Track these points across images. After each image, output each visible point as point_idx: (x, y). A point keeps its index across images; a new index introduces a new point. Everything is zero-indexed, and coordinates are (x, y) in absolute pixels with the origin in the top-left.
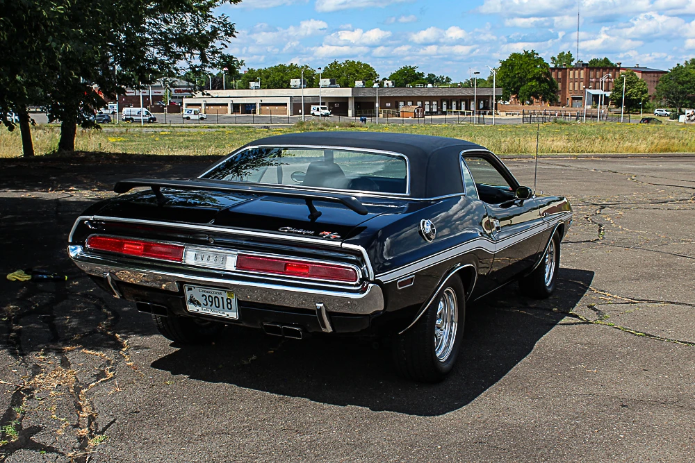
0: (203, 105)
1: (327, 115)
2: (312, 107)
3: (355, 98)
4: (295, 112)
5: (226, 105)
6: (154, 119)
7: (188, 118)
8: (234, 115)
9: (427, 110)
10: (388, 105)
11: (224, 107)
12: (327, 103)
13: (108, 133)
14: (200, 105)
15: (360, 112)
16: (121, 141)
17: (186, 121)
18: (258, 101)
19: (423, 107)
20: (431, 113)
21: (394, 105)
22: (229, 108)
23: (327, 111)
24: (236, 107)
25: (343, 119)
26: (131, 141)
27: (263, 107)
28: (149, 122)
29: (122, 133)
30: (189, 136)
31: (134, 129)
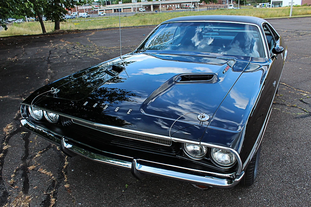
0: (104, 11)
1: (144, 11)
2: (139, 8)
3: (153, 5)
4: (134, 11)
5: (112, 10)
6: (89, 16)
7: (100, 15)
8: (115, 13)
9: (176, 7)
10: (164, 6)
11: (111, 10)
12: (144, 7)
13: (74, 22)
14: (103, 10)
15: (155, 9)
16: (78, 24)
17: (99, 16)
18: (122, 8)
19: (175, 6)
20: (177, 8)
21: (166, 6)
22: (113, 11)
23: (144, 10)
24: (115, 10)
25: (150, 12)
26: (82, 24)
27: (124, 10)
28: (88, 17)
29: (79, 22)
30: (100, 21)
31: (83, 20)
